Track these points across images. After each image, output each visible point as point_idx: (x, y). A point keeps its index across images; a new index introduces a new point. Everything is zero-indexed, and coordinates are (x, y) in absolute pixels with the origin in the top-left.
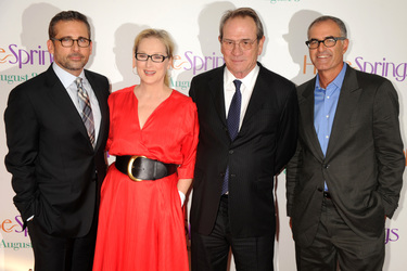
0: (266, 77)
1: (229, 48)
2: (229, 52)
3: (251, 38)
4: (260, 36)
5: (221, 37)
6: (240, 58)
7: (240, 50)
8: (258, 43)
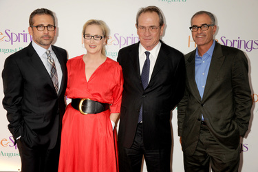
1: (142, 32)
3: (156, 25)
6: (149, 38)
7: (149, 32)
8: (160, 28)
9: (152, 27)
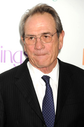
7: (42, 44)
8: (58, 37)
9: (45, 35)
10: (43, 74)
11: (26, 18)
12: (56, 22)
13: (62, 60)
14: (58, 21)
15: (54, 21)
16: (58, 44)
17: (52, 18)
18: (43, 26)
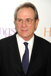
0: (38, 41)
1: (20, 24)
2: (20, 26)
3: (31, 18)
4: (37, 18)
5: (16, 19)
6: (26, 29)
7: (26, 24)
8: (35, 22)
9: (28, 20)
10: (24, 41)
11: (18, 9)
12: (35, 13)
13: (36, 35)
14: (36, 13)
15: (34, 12)
16: (35, 26)
17: (33, 11)
18: (27, 14)
